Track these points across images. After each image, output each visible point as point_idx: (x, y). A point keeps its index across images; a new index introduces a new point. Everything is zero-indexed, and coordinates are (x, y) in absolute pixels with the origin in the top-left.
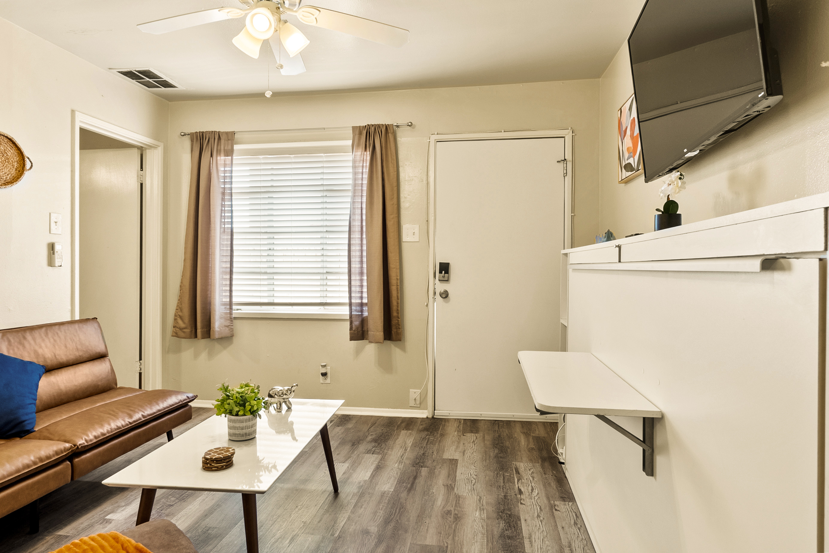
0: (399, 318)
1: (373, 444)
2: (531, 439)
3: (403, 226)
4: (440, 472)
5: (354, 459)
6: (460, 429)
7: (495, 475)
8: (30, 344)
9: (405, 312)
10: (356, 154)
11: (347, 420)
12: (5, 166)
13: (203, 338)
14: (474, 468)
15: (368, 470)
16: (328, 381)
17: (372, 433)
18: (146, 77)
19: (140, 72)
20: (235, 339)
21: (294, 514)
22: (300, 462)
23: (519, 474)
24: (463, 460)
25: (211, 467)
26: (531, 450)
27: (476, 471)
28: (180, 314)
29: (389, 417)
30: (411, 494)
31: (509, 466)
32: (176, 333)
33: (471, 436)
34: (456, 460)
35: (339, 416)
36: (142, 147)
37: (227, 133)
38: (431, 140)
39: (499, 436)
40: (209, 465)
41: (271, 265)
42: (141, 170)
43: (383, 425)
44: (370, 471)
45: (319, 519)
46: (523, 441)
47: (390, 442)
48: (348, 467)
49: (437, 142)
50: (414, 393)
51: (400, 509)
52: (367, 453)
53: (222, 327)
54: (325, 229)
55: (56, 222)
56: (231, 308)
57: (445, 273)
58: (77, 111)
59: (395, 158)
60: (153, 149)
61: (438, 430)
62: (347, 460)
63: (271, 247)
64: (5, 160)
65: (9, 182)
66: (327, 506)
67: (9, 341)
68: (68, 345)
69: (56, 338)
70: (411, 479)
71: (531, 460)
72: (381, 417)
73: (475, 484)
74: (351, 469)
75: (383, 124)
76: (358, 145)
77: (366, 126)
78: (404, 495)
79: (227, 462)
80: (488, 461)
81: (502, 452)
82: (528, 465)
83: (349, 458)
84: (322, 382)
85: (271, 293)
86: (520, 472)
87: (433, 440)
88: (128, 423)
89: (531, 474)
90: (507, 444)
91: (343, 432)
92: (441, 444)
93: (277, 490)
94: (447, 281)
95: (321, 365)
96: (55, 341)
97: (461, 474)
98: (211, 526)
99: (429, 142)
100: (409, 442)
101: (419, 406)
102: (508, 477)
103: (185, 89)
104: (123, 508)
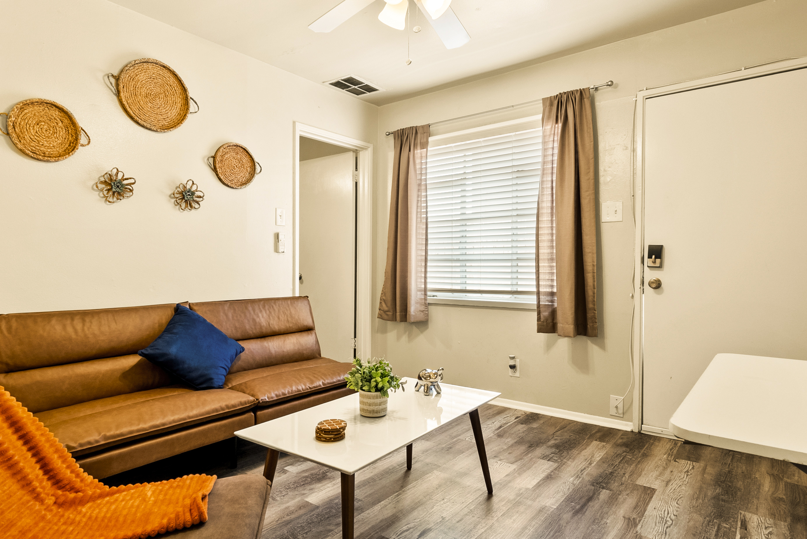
0: (596, 311)
1: (554, 450)
2: (782, 486)
3: (603, 204)
4: (625, 499)
5: (524, 462)
6: (672, 452)
7: (706, 522)
8: (250, 313)
9: (604, 304)
10: (546, 128)
11: (535, 419)
12: (241, 170)
13: (401, 321)
14: (677, 505)
15: (536, 478)
16: (517, 374)
17: (557, 438)
18: (352, 84)
19: (345, 80)
20: (430, 325)
21: (437, 506)
22: (467, 453)
23: (746, 530)
24: (664, 492)
25: (320, 437)
26: (776, 501)
27: (679, 510)
28: (384, 298)
29: (584, 423)
30: (576, 518)
31: (732, 515)
32: (381, 315)
33: (685, 464)
34: (653, 489)
35: (528, 413)
36: (357, 150)
37: (423, 127)
38: (637, 99)
39: (729, 471)
40: (318, 434)
41: (464, 252)
42: (356, 171)
43: (574, 431)
44: (538, 479)
45: (459, 519)
46: (767, 485)
47: (575, 452)
48: (515, 469)
49: (646, 99)
50: (616, 400)
51: (556, 532)
52: (543, 458)
53: (418, 312)
54: (515, 213)
55: (280, 216)
56: (425, 294)
57: (656, 258)
58: (297, 122)
59: (591, 126)
60: (364, 150)
61: (642, 449)
62: (516, 461)
63: (464, 234)
64: (241, 166)
65: (244, 184)
66: (473, 507)
67: (235, 310)
68: (280, 317)
69: (271, 310)
70: (584, 500)
71: (773, 515)
72: (575, 421)
73: (670, 527)
74: (517, 473)
75: (577, 90)
76: (549, 118)
77: (557, 95)
78: (567, 516)
79: (335, 435)
80: (701, 501)
81: (727, 493)
82: (765, 520)
83: (519, 460)
84: (511, 374)
85: (464, 280)
86: (749, 527)
87: (631, 459)
88: (308, 388)
89: (768, 535)
90: (740, 484)
91: (525, 431)
92: (639, 466)
93: (433, 477)
94: (659, 267)
95: (510, 357)
96: (270, 312)
97: (655, 508)
98: (358, 498)
99: (636, 100)
100: (598, 455)
101: (622, 416)
102: (725, 529)
103: (385, 90)
104: (300, 463)
